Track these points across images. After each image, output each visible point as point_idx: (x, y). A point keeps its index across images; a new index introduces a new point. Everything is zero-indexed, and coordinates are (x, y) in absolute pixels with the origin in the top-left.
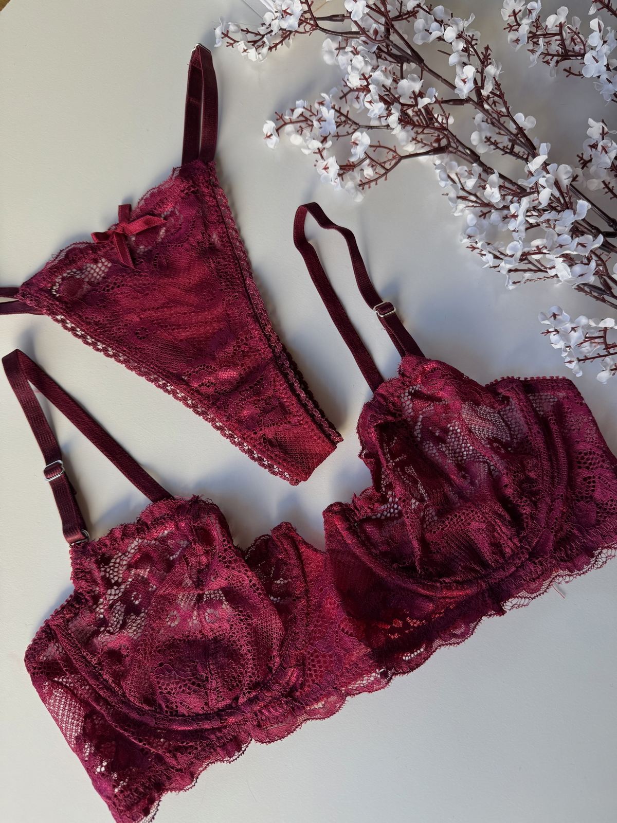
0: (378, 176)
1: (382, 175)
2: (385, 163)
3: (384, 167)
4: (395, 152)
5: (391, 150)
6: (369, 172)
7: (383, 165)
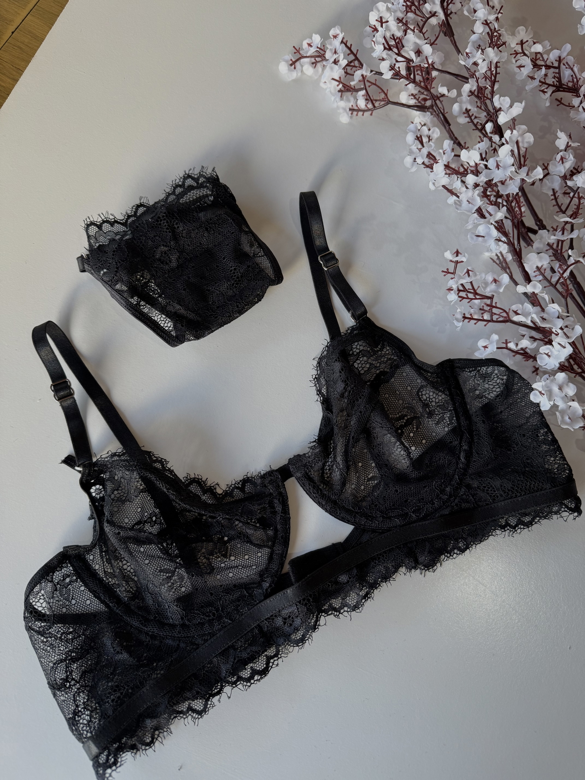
0: (366, 109)
1: (369, 110)
2: (376, 100)
3: (373, 104)
4: (386, 95)
5: (383, 91)
6: (362, 103)
7: (374, 102)
